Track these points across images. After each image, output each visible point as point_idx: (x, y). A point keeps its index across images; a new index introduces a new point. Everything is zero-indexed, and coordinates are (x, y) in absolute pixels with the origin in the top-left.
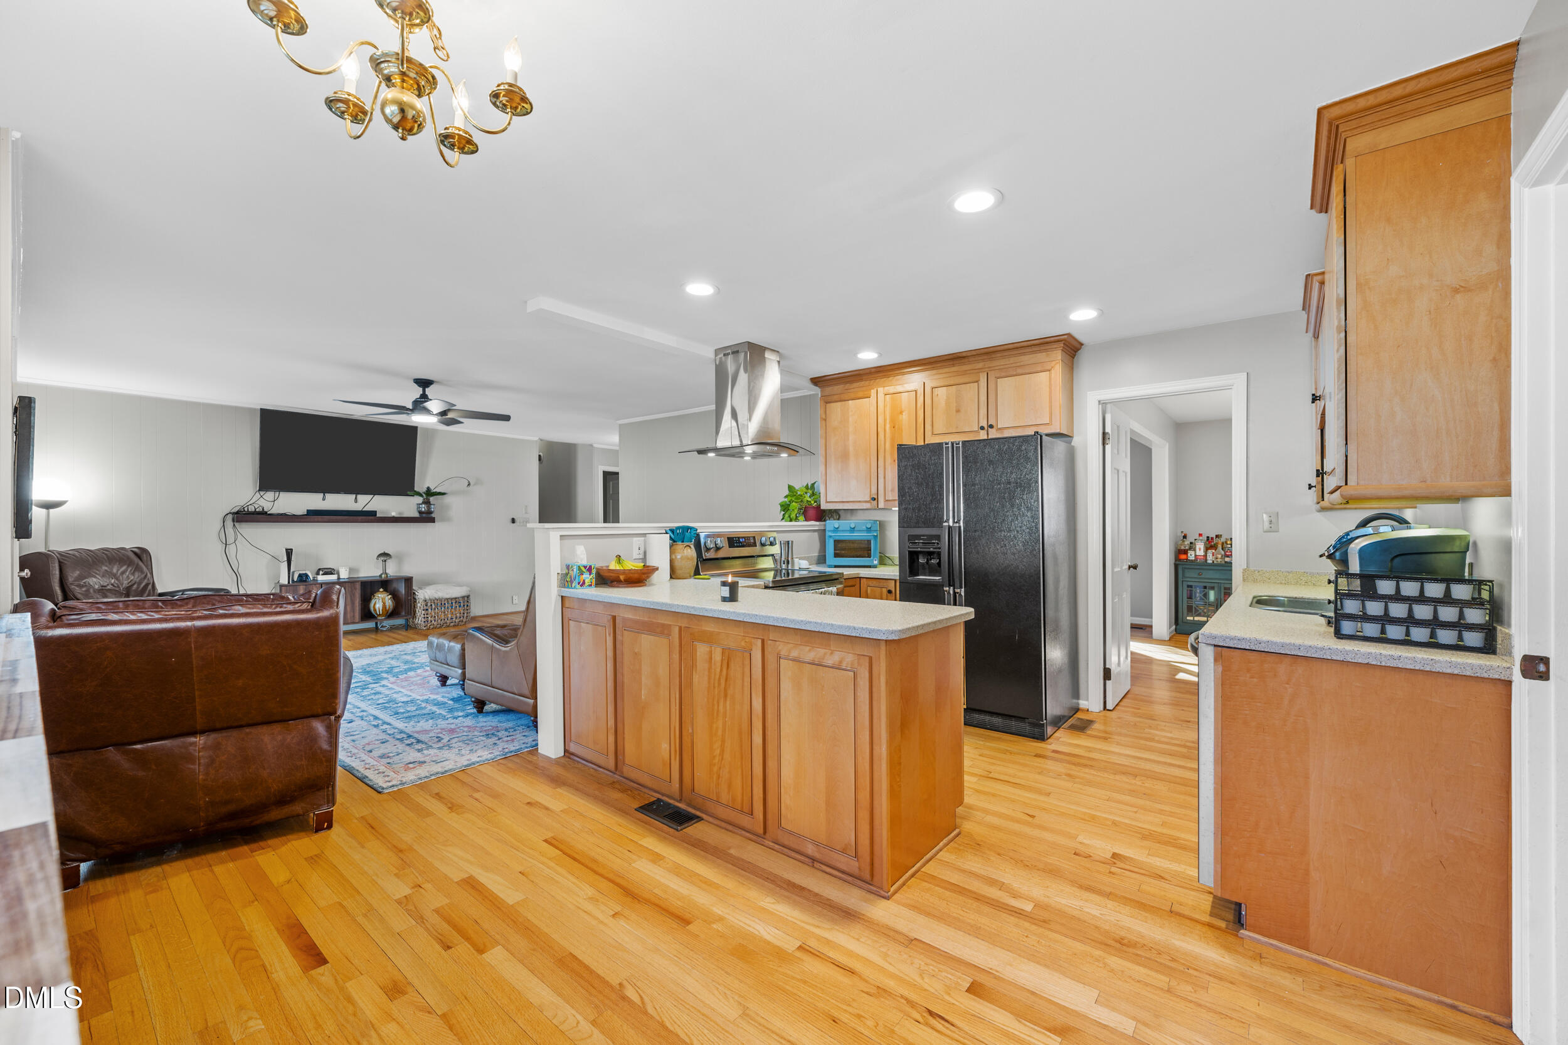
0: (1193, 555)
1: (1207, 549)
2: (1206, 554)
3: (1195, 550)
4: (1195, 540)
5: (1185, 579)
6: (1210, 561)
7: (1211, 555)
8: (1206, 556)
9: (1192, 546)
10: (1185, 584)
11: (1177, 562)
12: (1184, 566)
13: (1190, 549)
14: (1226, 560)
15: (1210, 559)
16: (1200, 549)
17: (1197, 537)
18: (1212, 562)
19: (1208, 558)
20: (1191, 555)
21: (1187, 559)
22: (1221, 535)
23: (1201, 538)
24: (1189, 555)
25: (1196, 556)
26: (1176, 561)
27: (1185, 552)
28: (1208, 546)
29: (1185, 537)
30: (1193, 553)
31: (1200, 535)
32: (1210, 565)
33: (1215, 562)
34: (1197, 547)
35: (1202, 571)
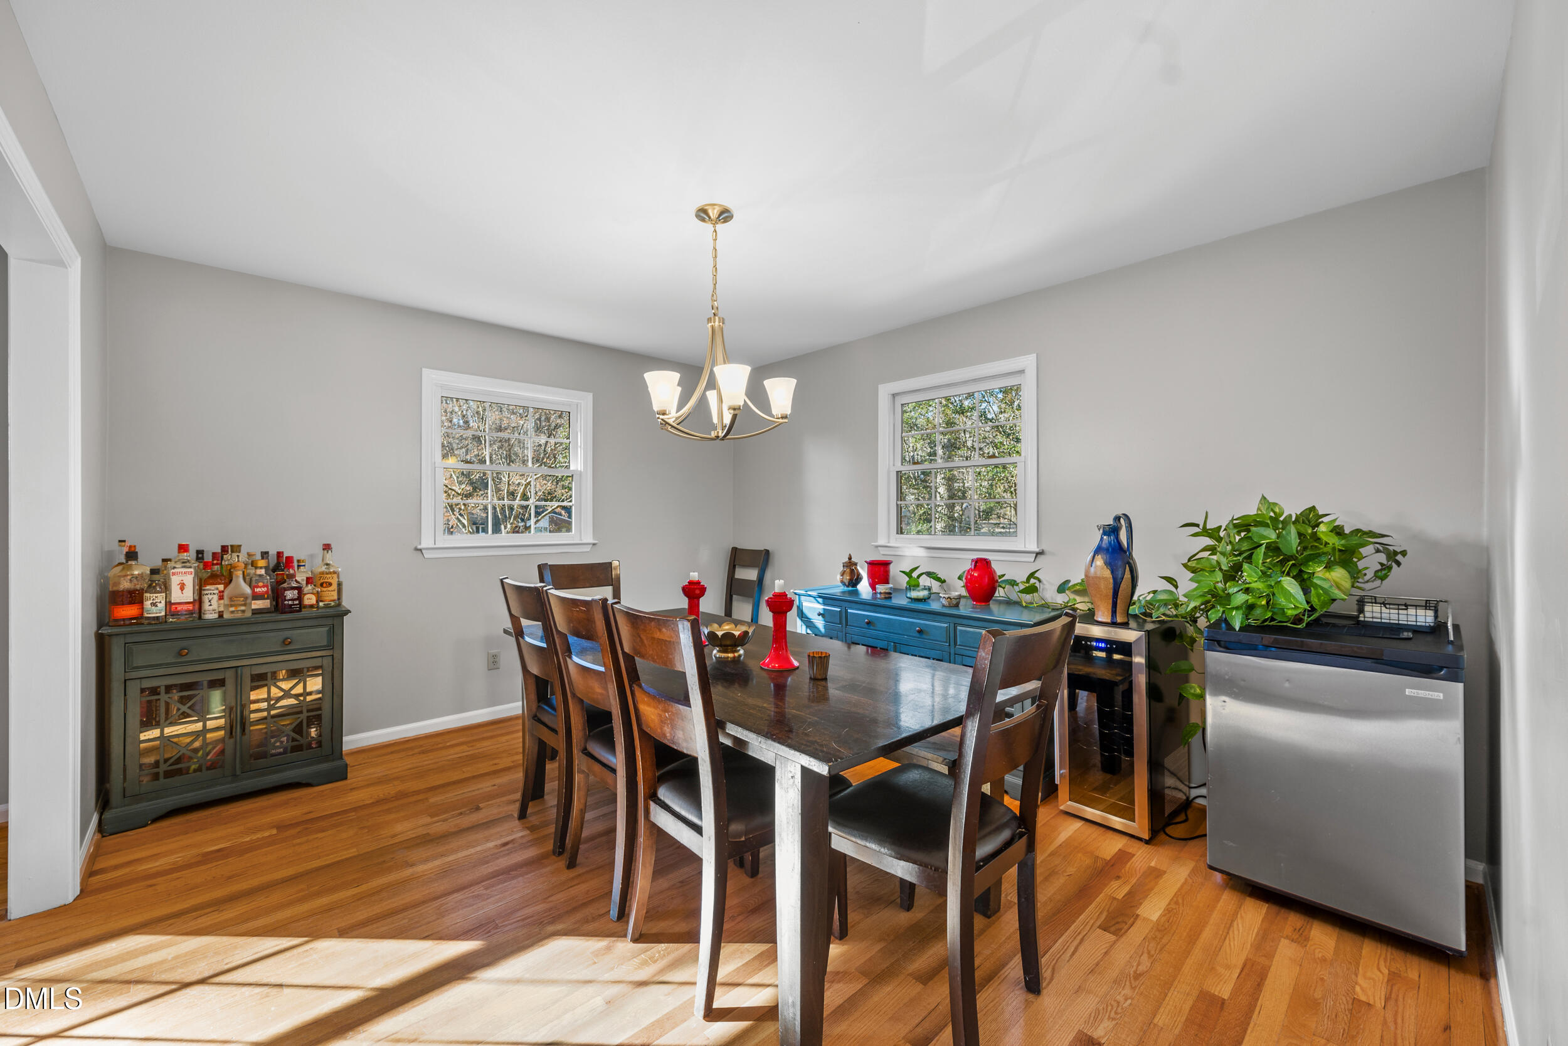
0: (162, 606)
1: (201, 585)
2: (200, 595)
3: (166, 588)
4: (164, 560)
5: (134, 675)
6: (210, 615)
7: (216, 597)
8: (199, 601)
9: (158, 578)
10: (134, 689)
11: (105, 630)
12: (130, 639)
13: (151, 588)
14: (254, 607)
15: (212, 606)
16: (182, 587)
17: (173, 552)
18: (216, 616)
19: (206, 606)
20: (155, 606)
21: (140, 616)
22: (240, 546)
23: (185, 556)
24: (147, 604)
25: (169, 604)
26: (101, 624)
27: (135, 597)
28: (205, 575)
29: (132, 555)
30: (160, 598)
31: (183, 548)
32: (212, 625)
33: (226, 616)
34: (175, 581)
35: (185, 643)
